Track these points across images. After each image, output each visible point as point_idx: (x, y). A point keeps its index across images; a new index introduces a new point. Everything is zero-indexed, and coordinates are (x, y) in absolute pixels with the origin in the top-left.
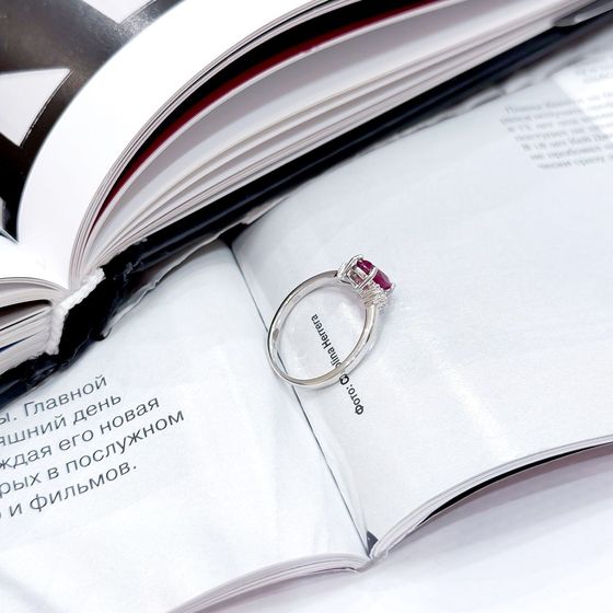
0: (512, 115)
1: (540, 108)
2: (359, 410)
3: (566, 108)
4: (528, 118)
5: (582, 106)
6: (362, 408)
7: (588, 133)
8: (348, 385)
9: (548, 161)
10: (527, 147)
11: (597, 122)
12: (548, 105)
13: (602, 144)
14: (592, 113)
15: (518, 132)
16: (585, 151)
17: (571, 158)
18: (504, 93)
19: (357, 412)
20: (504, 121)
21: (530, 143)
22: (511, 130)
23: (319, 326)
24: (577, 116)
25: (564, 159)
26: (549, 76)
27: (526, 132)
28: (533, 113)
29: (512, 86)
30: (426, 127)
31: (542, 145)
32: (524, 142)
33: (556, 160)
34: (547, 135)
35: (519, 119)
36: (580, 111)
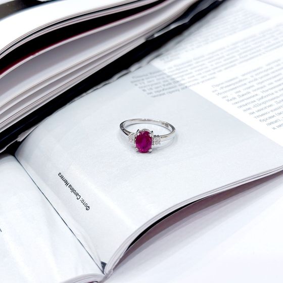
0: (135, 79)
1: (147, 75)
2: (88, 208)
3: (158, 74)
4: (143, 80)
5: (165, 72)
6: (89, 207)
7: (171, 81)
8: (81, 199)
9: (155, 94)
10: (144, 90)
11: (174, 77)
12: (151, 73)
13: (177, 84)
14: (169, 74)
15: (139, 85)
16: (170, 88)
17: (165, 92)
18: (130, 72)
19: (87, 209)
20: (132, 82)
21: (145, 89)
22: (136, 85)
23: (62, 177)
24: (165, 76)
25: (162, 92)
26: (149, 62)
27: (143, 85)
28: (144, 78)
29: (133, 68)
30: (98, 89)
31: (151, 89)
32: (143, 89)
33: (158, 93)
34: (152, 85)
35: (139, 81)
36: (165, 74)
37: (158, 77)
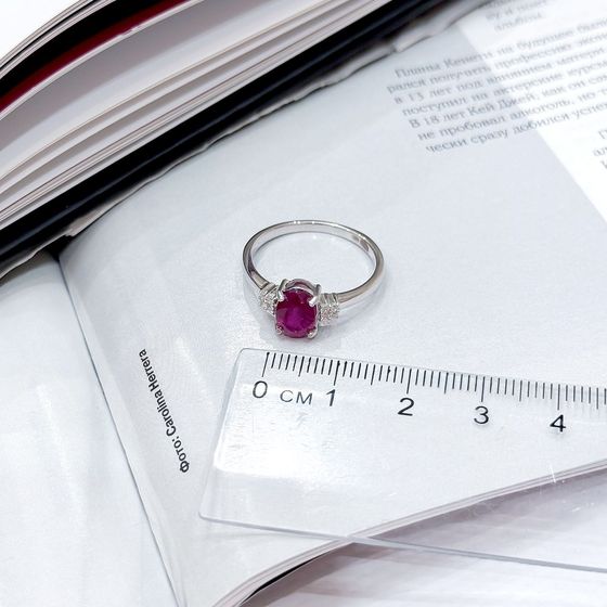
0: (403, 80)
1: (438, 67)
2: (184, 467)
3: (469, 66)
4: (422, 82)
5: (490, 62)
6: (187, 465)
7: (493, 100)
8: (174, 437)
9: (439, 140)
10: (415, 123)
11: (505, 83)
12: (448, 63)
13: (507, 112)
14: (497, 72)
15: (409, 104)
16: (485, 123)
17: (467, 134)
18: (395, 51)
19: (182, 469)
20: (391, 89)
21: (419, 116)
22: (398, 100)
23: (146, 363)
24: (482, 77)
25: (459, 136)
26: (453, 23)
27: (417, 103)
28: (427, 75)
30: (293, 103)
31: (435, 119)
32: (413, 116)
33: (449, 138)
34: (440, 106)
35: (410, 85)
36: (486, 69)
37: (465, 79)
